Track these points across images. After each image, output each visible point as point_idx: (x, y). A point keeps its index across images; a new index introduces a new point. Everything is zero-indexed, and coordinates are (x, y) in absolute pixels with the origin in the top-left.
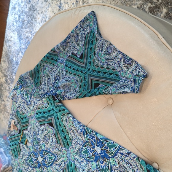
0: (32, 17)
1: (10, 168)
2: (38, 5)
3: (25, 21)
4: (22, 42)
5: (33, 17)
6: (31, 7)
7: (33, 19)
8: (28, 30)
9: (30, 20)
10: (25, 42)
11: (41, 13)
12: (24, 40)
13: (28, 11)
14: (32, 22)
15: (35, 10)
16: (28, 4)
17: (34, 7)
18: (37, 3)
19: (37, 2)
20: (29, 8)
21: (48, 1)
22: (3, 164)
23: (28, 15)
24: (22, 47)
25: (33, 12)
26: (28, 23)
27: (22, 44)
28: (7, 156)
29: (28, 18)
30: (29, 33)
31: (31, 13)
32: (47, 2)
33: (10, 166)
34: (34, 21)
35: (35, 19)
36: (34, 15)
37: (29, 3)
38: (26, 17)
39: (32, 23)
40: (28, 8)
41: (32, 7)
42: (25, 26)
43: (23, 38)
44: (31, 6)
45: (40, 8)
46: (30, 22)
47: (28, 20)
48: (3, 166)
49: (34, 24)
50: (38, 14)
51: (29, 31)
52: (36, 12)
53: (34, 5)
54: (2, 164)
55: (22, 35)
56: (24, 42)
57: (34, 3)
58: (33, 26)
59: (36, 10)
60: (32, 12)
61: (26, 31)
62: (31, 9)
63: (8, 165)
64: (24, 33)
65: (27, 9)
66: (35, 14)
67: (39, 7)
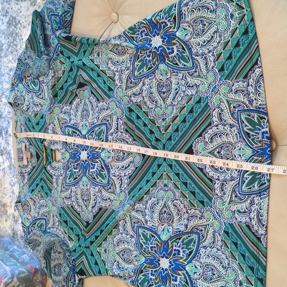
0: (14, 35)
1: (16, 283)
2: (21, 14)
3: (3, 45)
4: (4, 79)
5: (17, 34)
6: (9, 20)
7: (17, 39)
8: (11, 58)
9: (12, 40)
10: (9, 78)
11: (27, 25)
12: (7, 75)
13: (6, 27)
14: (15, 43)
15: (17, 22)
16: (5, 17)
17: (16, 19)
18: (19, 11)
19: (19, 9)
20: (8, 23)
21: (37, 3)
22: (3, 278)
23: (8, 34)
24: (4, 88)
25: (15, 27)
26: (9, 46)
27: (5, 83)
28: (7, 265)
29: (8, 38)
30: (13, 62)
31: (11, 29)
32: (35, 5)
33: (15, 279)
34: (18, 41)
35: (20, 38)
36: (17, 32)
37: (6, 15)
38: (5, 38)
39: (16, 45)
40: (5, 24)
41: (12, 20)
42: (4, 53)
43: (4, 72)
44: (10, 18)
45: (26, 17)
46: (12, 45)
47: (9, 42)
48: (4, 281)
49: (19, 46)
50: (24, 27)
51: (13, 59)
52: (19, 25)
53: (14, 16)
54: (1, 278)
55: (3, 68)
56: (7, 78)
57: (13, 13)
58: (18, 49)
59: (19, 22)
60: (13, 27)
61: (8, 60)
62: (11, 24)
63: (12, 278)
64: (5, 64)
65: (3, 25)
66: (18, 29)
67: (24, 17)
